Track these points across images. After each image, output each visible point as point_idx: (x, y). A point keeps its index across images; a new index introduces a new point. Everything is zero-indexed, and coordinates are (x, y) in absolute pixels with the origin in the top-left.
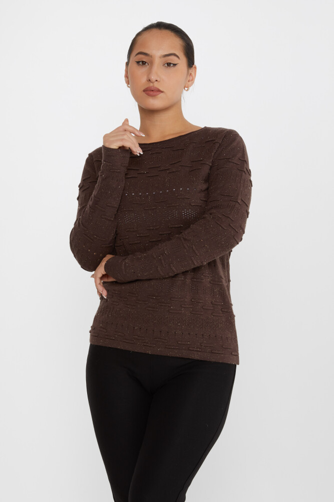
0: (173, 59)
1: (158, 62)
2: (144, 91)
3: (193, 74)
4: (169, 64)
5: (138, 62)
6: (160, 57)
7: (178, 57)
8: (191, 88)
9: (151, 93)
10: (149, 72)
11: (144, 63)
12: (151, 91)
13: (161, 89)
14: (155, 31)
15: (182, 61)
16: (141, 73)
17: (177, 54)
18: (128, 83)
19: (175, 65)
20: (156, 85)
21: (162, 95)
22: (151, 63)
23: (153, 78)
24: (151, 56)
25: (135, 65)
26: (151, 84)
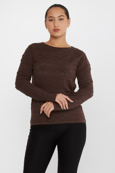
0: (62, 17)
1: (57, 19)
2: (53, 30)
3: (69, 21)
4: (61, 19)
5: (50, 20)
6: (57, 17)
7: (64, 16)
8: (69, 26)
9: (56, 31)
10: (54, 23)
11: (52, 20)
12: (56, 30)
13: (60, 29)
14: (54, 8)
15: (65, 17)
16: (51, 24)
17: (63, 15)
18: (47, 28)
19: (63, 19)
20: (57, 28)
21: (60, 31)
22: (55, 20)
23: (56, 25)
24: (54, 18)
25: (49, 21)
26: (56, 28)
